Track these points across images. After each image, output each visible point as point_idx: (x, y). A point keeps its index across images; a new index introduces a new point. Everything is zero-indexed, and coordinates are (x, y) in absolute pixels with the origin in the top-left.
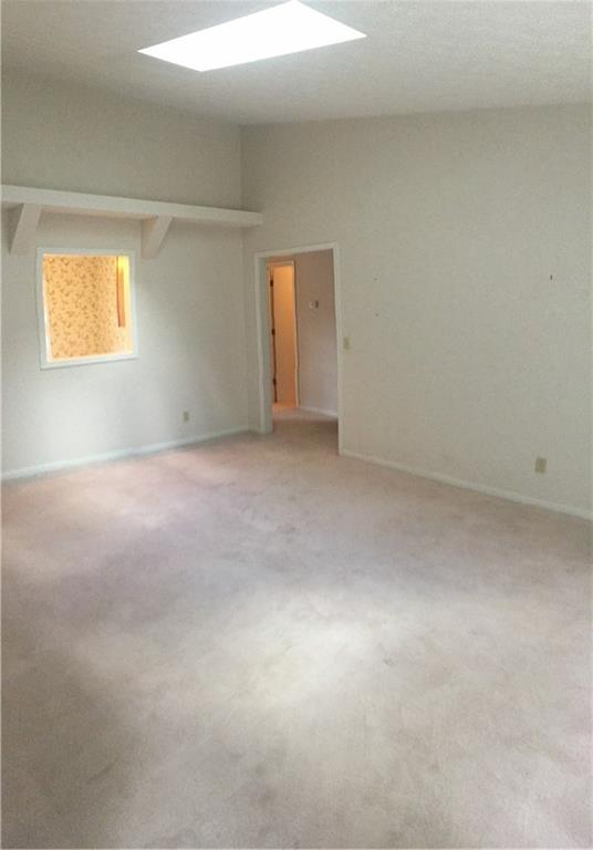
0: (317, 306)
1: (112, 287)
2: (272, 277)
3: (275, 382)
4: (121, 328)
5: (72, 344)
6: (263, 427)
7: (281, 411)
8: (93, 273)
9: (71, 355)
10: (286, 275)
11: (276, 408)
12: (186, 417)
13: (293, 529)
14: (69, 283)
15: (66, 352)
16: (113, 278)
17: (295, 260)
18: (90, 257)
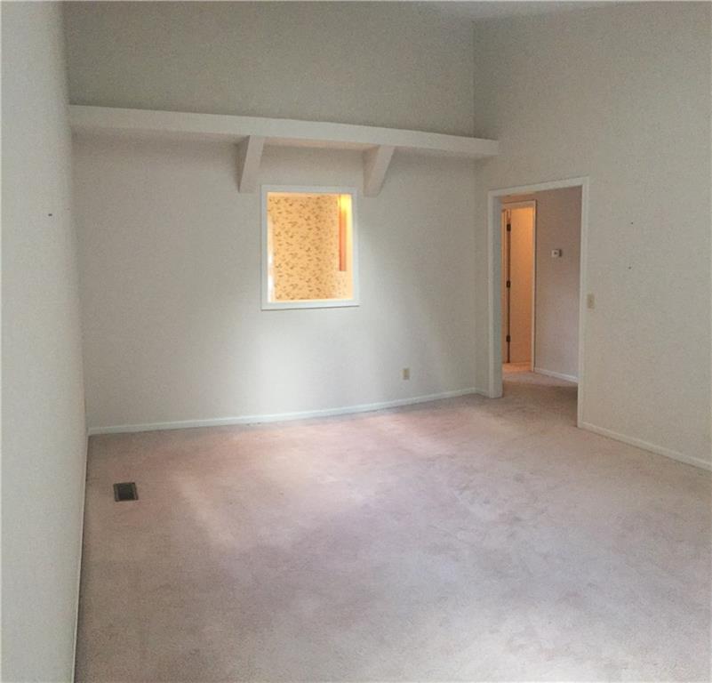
0: (560, 255)
1: (336, 229)
2: (509, 220)
3: (508, 339)
4: (343, 273)
5: (294, 286)
6: (492, 390)
7: (512, 373)
8: (318, 213)
9: (292, 299)
10: (525, 218)
11: (506, 369)
12: (406, 375)
13: (518, 519)
14: (294, 224)
15: (288, 295)
16: (336, 219)
17: (537, 200)
18: (314, 196)
